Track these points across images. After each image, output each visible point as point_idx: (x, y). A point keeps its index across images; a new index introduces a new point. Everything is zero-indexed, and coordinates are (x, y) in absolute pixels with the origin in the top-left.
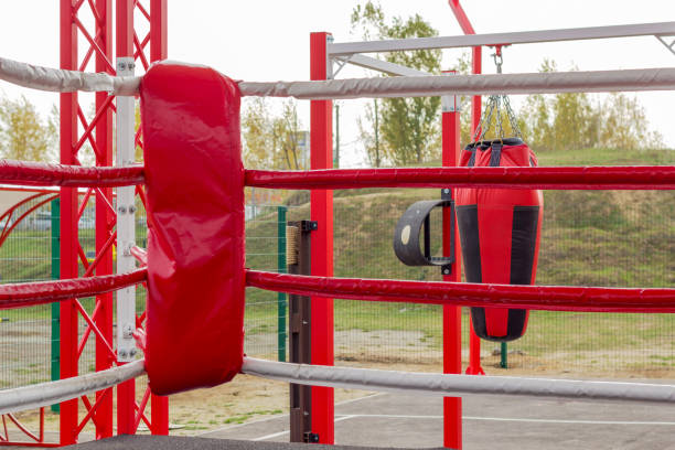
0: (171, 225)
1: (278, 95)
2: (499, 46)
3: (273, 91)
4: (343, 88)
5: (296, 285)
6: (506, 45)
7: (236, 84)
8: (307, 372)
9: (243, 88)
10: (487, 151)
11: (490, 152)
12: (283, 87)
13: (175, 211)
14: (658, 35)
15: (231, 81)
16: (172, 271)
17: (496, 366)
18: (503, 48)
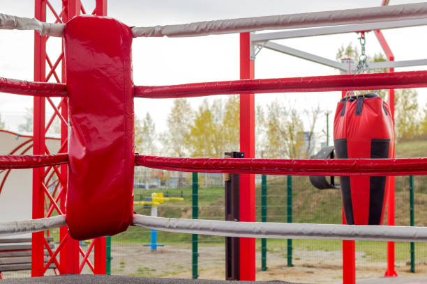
0: (84, 123)
1: (157, 36)
2: (363, 32)
3: (153, 33)
5: (167, 163)
6: (368, 31)
7: (130, 29)
8: (174, 223)
9: (134, 31)
10: (354, 102)
11: (356, 103)
12: (159, 29)
13: (87, 113)
15: (128, 27)
16: (84, 154)
17: (407, 271)
18: (366, 33)
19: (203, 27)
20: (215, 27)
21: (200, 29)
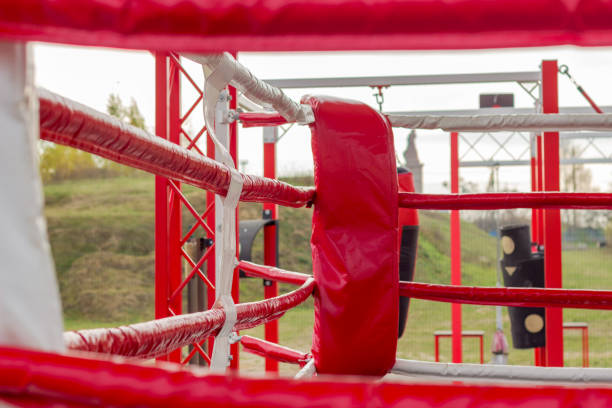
1: (426, 128)
3: (422, 123)
4: (490, 122)
6: (387, 86)
14: (520, 82)
16: (344, 283)
18: (384, 88)
19: (498, 122)
20: (515, 123)
21: (493, 123)
